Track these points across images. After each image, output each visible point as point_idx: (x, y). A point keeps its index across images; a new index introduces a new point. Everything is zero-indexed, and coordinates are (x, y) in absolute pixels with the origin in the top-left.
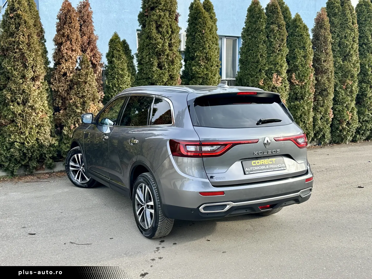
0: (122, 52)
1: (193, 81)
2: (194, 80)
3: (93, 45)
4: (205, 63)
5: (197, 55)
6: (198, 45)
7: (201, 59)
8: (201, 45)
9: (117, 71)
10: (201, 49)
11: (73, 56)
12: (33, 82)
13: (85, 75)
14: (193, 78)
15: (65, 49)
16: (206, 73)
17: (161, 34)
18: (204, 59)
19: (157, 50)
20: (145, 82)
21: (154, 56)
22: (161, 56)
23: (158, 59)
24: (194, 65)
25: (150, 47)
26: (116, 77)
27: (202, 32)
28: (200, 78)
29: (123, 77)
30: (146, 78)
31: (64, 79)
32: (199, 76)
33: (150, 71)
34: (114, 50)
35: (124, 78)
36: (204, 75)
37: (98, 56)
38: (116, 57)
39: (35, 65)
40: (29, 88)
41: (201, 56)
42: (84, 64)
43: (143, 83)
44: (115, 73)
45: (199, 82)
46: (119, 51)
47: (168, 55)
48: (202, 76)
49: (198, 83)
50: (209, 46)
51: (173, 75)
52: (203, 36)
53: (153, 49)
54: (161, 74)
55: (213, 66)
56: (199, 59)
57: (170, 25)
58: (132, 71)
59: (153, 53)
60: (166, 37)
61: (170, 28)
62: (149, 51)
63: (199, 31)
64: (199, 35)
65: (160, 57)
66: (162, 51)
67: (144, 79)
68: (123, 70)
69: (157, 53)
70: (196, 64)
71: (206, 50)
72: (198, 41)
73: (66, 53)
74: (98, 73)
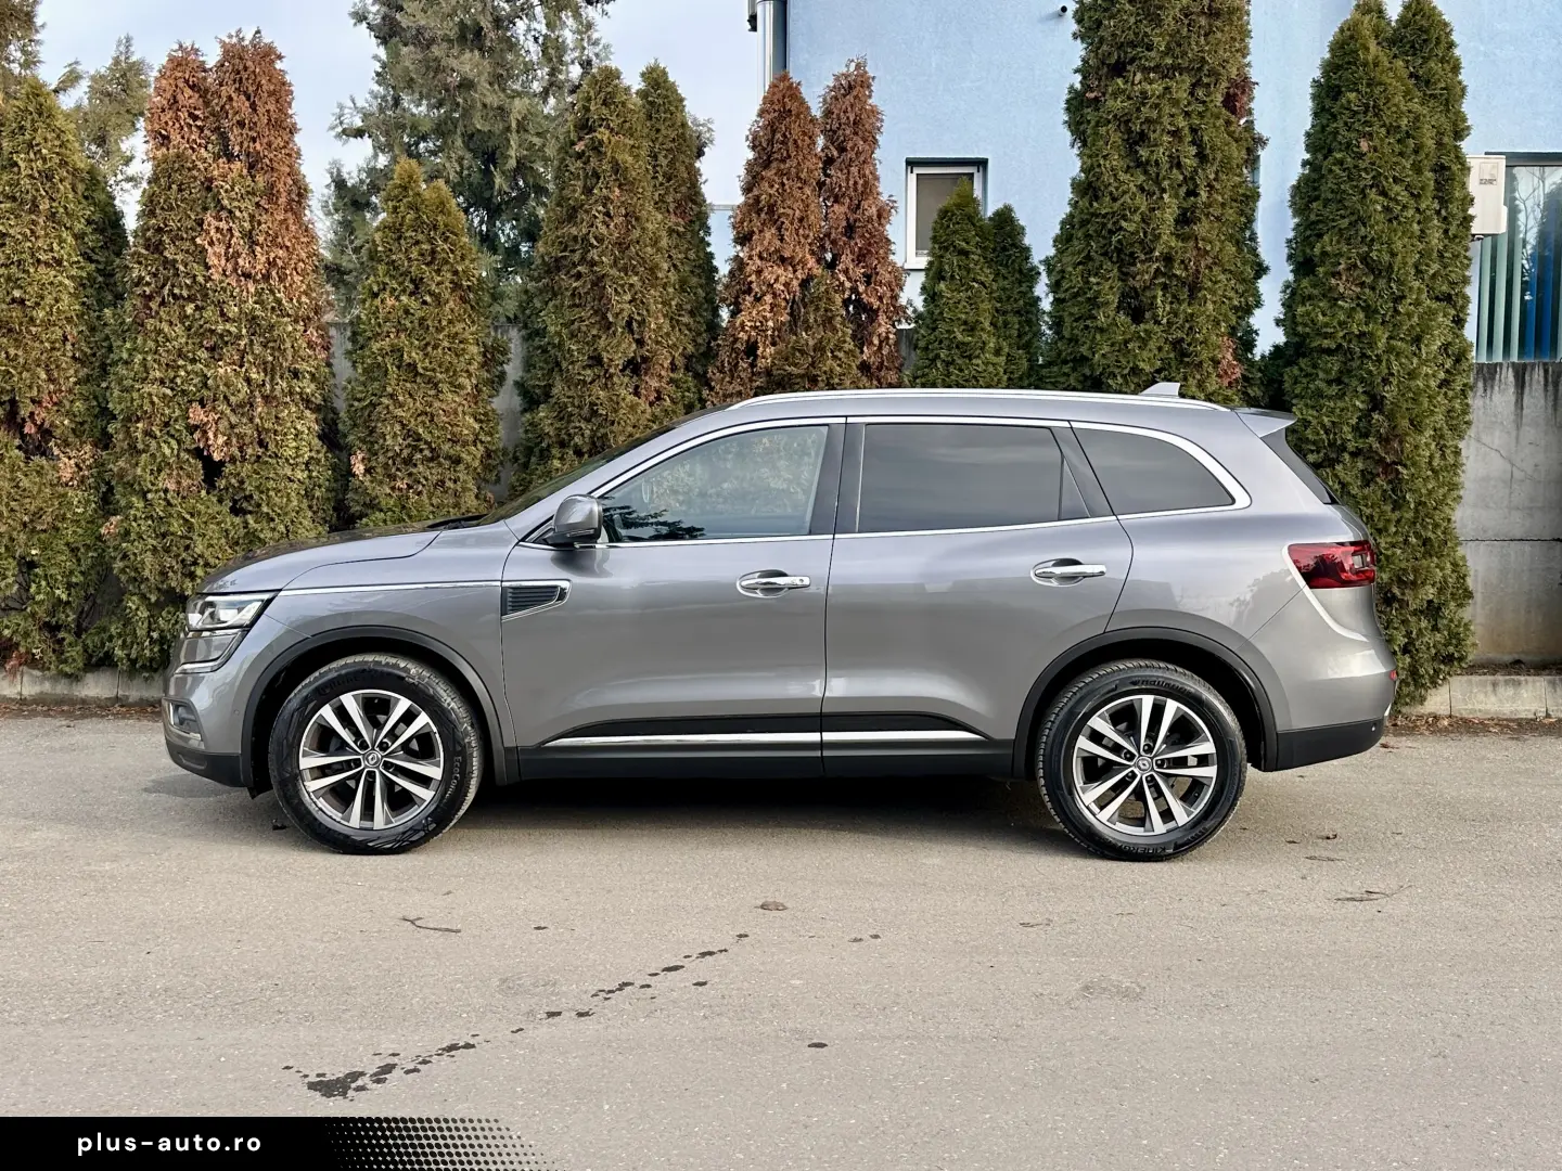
0: (976, 258)
1: (1301, 370)
2: (1303, 362)
3: (863, 236)
4: (1362, 285)
5: (1324, 254)
6: (1334, 206)
7: (1341, 267)
8: (1346, 208)
9: (948, 331)
10: (1345, 223)
11: (776, 280)
12: (635, 378)
13: (814, 351)
14: (1304, 356)
15: (756, 258)
16: (1365, 329)
17: (1145, 172)
18: (1355, 266)
19: (1119, 241)
20: (1065, 374)
21: (1108, 265)
22: (1134, 264)
23: (1124, 276)
24: (1310, 297)
25: (1091, 229)
26: (942, 355)
27: (1359, 147)
28: (1329, 352)
29: (970, 358)
30: (1074, 360)
31: (745, 366)
32: (1326, 343)
33: (1087, 327)
34: (946, 249)
35: (974, 361)
36: (1350, 341)
37: (885, 276)
38: (952, 277)
39: (639, 318)
40: (614, 398)
41: (1340, 255)
42: (817, 309)
43: (1062, 379)
44: (941, 342)
45: (1327, 372)
46: (964, 253)
47: (1168, 259)
48: (1340, 346)
49: (1321, 375)
50: (1387, 209)
51: (1189, 345)
52: (1356, 167)
53: (1104, 238)
54: (1130, 340)
55: (1404, 297)
56: (1333, 269)
57: (1194, 130)
58: (1015, 333)
59: (1105, 254)
60: (1166, 184)
61: (1193, 143)
62: (1089, 244)
63: (1340, 143)
64: (1341, 162)
65: (1132, 268)
66: (1141, 242)
67: (1065, 362)
68: (971, 328)
69: (1119, 251)
70: (1316, 292)
71: (1372, 227)
72: (1332, 192)
73: (759, 272)
74: (876, 342)
